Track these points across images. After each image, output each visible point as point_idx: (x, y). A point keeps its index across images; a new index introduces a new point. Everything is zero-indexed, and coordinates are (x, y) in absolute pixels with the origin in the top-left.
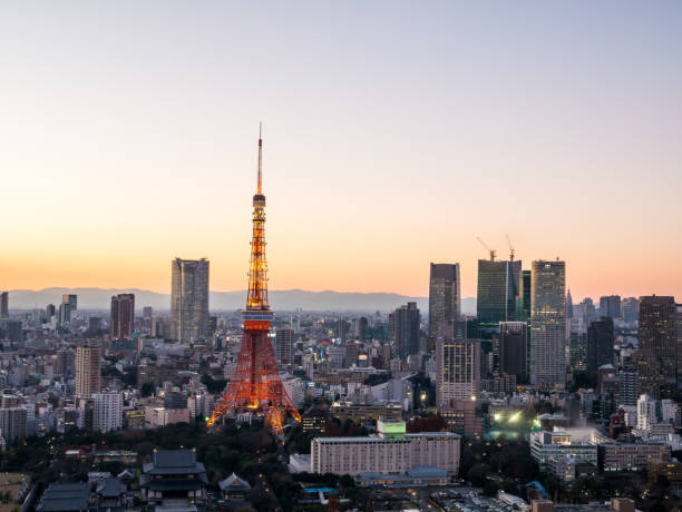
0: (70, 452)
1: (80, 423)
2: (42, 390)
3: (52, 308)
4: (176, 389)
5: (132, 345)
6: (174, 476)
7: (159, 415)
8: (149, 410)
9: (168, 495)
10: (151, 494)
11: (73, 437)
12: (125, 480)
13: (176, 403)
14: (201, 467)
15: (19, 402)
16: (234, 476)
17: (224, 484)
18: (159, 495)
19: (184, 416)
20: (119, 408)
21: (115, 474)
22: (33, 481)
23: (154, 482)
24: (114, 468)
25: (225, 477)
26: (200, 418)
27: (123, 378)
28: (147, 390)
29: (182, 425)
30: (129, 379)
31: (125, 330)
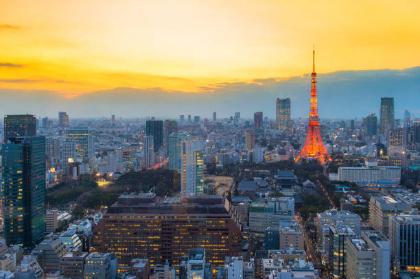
0: (246, 170)
1: (248, 160)
2: (232, 147)
3: (232, 117)
4: (281, 148)
5: (263, 131)
6: (286, 180)
7: (277, 158)
8: (273, 155)
9: (283, 187)
10: (277, 187)
11: (246, 165)
12: (267, 181)
13: (282, 152)
14: (295, 177)
15: (226, 151)
16: (308, 181)
17: (305, 184)
18: (280, 187)
19: (287, 158)
20: (262, 155)
21: (263, 178)
22: (234, 180)
23: (278, 181)
24: (263, 176)
25: (305, 181)
26: (292, 158)
27: (261, 144)
28: (271, 148)
29: (285, 161)
30: (264, 144)
31: (259, 126)
